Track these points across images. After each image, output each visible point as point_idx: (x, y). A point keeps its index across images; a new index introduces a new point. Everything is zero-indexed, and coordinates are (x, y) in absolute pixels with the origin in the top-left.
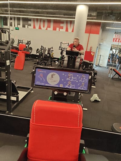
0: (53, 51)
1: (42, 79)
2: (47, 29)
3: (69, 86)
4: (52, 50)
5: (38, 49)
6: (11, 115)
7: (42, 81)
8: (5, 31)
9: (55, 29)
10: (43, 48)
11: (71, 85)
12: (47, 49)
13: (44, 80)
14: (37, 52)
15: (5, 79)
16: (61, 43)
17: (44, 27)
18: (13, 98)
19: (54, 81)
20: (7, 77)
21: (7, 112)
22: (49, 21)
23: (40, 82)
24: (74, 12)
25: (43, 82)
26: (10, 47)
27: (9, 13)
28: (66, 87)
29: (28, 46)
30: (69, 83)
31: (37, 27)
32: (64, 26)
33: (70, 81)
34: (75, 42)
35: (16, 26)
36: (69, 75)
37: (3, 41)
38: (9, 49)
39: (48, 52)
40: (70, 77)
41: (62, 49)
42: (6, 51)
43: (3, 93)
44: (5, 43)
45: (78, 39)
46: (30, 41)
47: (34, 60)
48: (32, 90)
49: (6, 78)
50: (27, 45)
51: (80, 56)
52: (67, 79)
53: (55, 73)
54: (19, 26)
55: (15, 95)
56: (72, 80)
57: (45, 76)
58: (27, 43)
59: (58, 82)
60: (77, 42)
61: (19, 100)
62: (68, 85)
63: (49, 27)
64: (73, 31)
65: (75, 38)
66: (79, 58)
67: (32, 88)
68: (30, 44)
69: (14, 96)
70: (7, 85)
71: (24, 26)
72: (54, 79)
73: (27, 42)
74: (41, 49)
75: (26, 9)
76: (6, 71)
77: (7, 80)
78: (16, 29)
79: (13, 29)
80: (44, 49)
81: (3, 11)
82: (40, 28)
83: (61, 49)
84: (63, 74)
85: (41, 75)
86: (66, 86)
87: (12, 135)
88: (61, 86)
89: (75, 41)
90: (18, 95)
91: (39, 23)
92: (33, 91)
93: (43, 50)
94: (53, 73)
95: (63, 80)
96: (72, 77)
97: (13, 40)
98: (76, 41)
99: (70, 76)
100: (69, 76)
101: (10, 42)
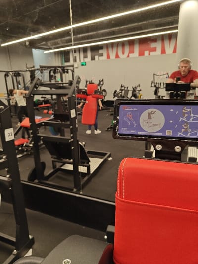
0: (140, 90)
1: (131, 123)
2: (128, 56)
3: (186, 132)
4: (138, 89)
5: (116, 91)
6: (81, 194)
7: (131, 128)
8: (68, 70)
9: (141, 54)
10: (123, 88)
11: (189, 130)
12: (130, 89)
13: (135, 125)
14: (114, 95)
15: (69, 139)
16: (154, 74)
17: (123, 53)
18: (82, 169)
19: (155, 125)
20: (72, 135)
21: (75, 190)
22: (131, 43)
23: (129, 129)
24: (176, 17)
25: (133, 129)
26: (74, 90)
27: (73, 43)
28: (178, 136)
29: (101, 88)
30: (185, 126)
31: (113, 56)
32: (158, 45)
33: (187, 123)
34: (182, 67)
35: (82, 61)
36: (183, 111)
37: (64, 82)
38: (74, 93)
39: (133, 93)
40: (186, 115)
41: (157, 86)
42: (69, 96)
43: (67, 160)
44: (67, 85)
45: (187, 62)
46: (103, 80)
47: (109, 109)
48: (109, 156)
49: (72, 138)
50: (99, 87)
51: (194, 90)
52: (181, 119)
53: (154, 110)
54: (86, 60)
55: (85, 163)
56: (191, 121)
57: (136, 117)
58: (99, 84)
59: (162, 126)
60: (185, 67)
61: (91, 172)
62: (183, 130)
63: (131, 52)
64: (175, 51)
65: (182, 61)
66: (192, 94)
67: (109, 153)
68: (102, 85)
69: (84, 166)
70: (73, 148)
71: (93, 59)
72: (153, 121)
73: (98, 82)
74: (120, 90)
75: (94, 33)
76: (71, 127)
77: (72, 140)
78: (82, 65)
79: (78, 65)
80: (126, 89)
81: (63, 43)
82: (117, 57)
83: (155, 86)
84: (172, 110)
85: (129, 115)
86: (179, 133)
87: (84, 227)
88: (169, 133)
89: (182, 65)
90: (89, 163)
91: (115, 49)
92: (110, 159)
93: (123, 92)
94: (150, 110)
95: (171, 122)
96: (192, 115)
97: (79, 78)
98: (185, 65)
99: (187, 113)
100: (185, 113)
101: (75, 82)
